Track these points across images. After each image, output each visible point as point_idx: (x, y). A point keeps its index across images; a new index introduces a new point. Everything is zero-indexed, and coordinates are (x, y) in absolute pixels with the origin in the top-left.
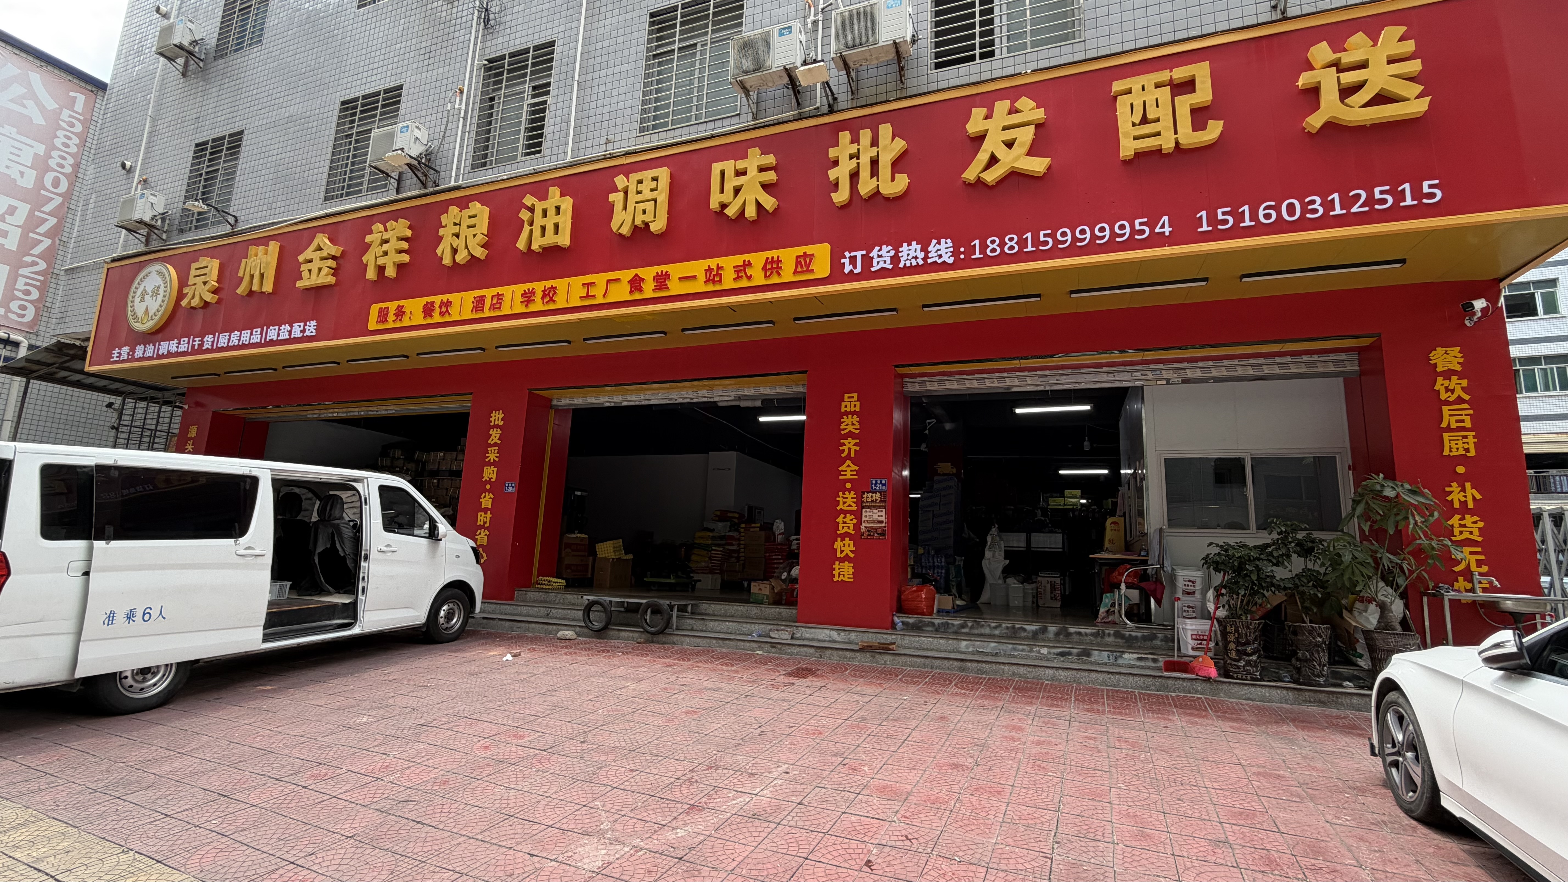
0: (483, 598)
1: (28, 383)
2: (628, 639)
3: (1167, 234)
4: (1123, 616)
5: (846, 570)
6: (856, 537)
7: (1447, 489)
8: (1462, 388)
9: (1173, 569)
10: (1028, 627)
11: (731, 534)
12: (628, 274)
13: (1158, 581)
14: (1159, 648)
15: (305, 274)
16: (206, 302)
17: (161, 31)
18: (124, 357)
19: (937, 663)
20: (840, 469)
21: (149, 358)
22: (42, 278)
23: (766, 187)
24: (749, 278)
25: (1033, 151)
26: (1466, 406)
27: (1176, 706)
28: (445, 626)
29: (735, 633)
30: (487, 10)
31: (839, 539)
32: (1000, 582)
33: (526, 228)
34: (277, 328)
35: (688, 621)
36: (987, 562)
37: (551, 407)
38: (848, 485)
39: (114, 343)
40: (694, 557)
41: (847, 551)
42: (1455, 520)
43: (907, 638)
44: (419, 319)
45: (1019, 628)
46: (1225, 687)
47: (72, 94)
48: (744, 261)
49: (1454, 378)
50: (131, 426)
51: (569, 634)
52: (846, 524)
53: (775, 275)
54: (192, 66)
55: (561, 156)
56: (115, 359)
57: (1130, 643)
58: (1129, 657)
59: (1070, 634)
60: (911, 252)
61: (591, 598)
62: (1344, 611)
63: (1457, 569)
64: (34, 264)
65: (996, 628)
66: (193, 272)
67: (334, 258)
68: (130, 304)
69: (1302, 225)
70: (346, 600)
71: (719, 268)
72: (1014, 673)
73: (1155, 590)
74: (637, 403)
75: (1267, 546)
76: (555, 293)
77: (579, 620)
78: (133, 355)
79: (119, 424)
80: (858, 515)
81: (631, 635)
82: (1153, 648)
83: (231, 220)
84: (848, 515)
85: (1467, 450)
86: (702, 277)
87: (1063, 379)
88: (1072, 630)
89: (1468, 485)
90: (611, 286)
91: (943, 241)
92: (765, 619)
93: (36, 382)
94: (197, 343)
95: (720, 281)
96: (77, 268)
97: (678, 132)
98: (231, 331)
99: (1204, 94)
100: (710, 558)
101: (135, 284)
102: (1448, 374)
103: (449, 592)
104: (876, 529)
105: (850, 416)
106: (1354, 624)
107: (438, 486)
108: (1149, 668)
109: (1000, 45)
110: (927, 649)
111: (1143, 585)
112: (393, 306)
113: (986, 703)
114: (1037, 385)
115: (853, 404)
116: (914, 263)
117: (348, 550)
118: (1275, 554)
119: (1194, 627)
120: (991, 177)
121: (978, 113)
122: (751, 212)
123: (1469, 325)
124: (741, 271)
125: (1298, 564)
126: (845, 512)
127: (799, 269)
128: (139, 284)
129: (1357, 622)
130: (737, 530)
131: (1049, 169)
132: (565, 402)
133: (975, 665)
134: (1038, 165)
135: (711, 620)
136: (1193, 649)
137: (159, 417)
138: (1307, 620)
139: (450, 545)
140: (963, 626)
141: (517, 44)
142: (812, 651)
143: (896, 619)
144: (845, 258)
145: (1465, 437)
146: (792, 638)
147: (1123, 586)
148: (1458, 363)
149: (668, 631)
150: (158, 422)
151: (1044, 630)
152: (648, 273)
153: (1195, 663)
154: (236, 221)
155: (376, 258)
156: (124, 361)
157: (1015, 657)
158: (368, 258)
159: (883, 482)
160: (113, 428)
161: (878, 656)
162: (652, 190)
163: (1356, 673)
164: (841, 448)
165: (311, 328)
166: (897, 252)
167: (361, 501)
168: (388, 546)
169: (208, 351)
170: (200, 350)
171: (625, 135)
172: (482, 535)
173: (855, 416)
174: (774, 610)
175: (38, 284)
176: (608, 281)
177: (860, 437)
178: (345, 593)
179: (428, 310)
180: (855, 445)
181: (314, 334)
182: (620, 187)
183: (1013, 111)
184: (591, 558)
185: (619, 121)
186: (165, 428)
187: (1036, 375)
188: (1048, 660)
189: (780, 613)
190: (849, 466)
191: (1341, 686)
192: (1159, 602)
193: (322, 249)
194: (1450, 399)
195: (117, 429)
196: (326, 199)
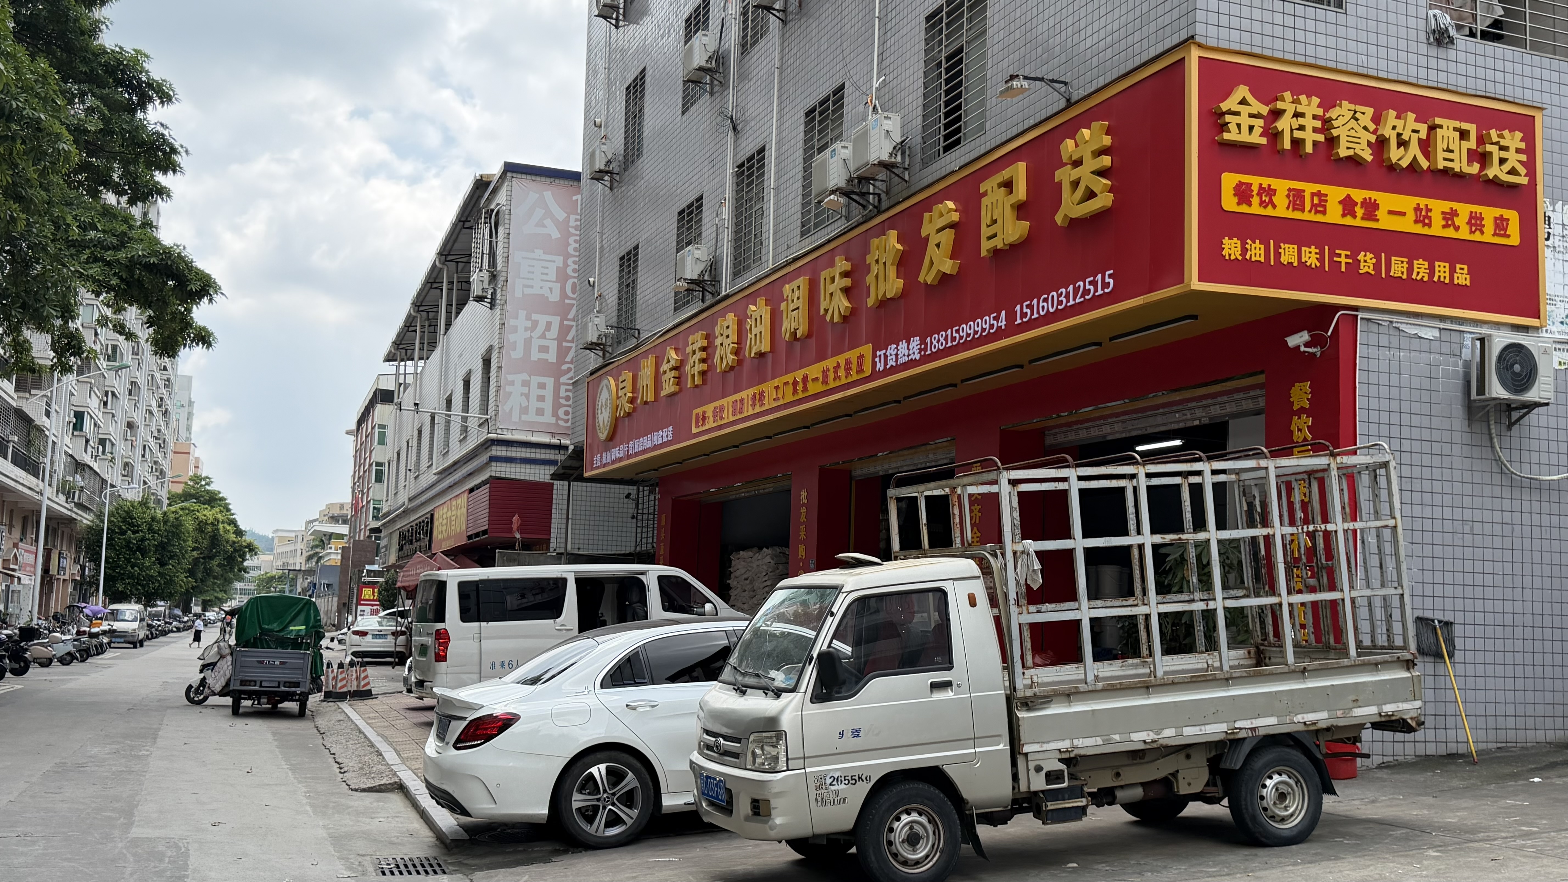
3: (1003, 327)
8: (1308, 427)
12: (791, 377)
15: (664, 384)
16: (627, 412)
18: (599, 463)
23: (844, 292)
24: (840, 377)
25: (952, 253)
30: (733, 118)
33: (749, 337)
34: (657, 433)
37: (852, 478)
39: (594, 451)
44: (710, 423)
47: (574, 198)
48: (837, 362)
49: (1304, 417)
53: (849, 374)
54: (614, 180)
55: (767, 264)
56: (595, 465)
60: (903, 350)
64: (569, 370)
66: (620, 385)
67: (676, 368)
68: (597, 413)
71: (827, 369)
76: (764, 396)
78: (602, 461)
83: (636, 332)
85: (1305, 495)
86: (821, 378)
87: (1136, 424)
90: (785, 388)
91: (915, 339)
94: (626, 449)
95: (828, 381)
97: (814, 237)
98: (640, 438)
102: (1300, 413)
112: (700, 411)
114: (1121, 432)
116: (904, 360)
120: (931, 279)
121: (925, 218)
123: (1318, 356)
124: (835, 371)
127: (859, 368)
128: (599, 397)
131: (959, 270)
132: (859, 472)
134: (954, 267)
141: (750, 149)
144: (877, 356)
148: (1308, 399)
152: (799, 376)
154: (639, 333)
155: (691, 367)
156: (599, 467)
158: (687, 369)
160: (633, 517)
162: (799, 298)
165: (670, 433)
166: (898, 350)
167: (647, 590)
169: (631, 456)
170: (628, 455)
171: (793, 242)
176: (784, 384)
179: (714, 414)
181: (671, 438)
182: (785, 295)
183: (941, 214)
185: (792, 226)
190: (975, 533)
193: (669, 361)
194: (1299, 440)
196: (676, 309)
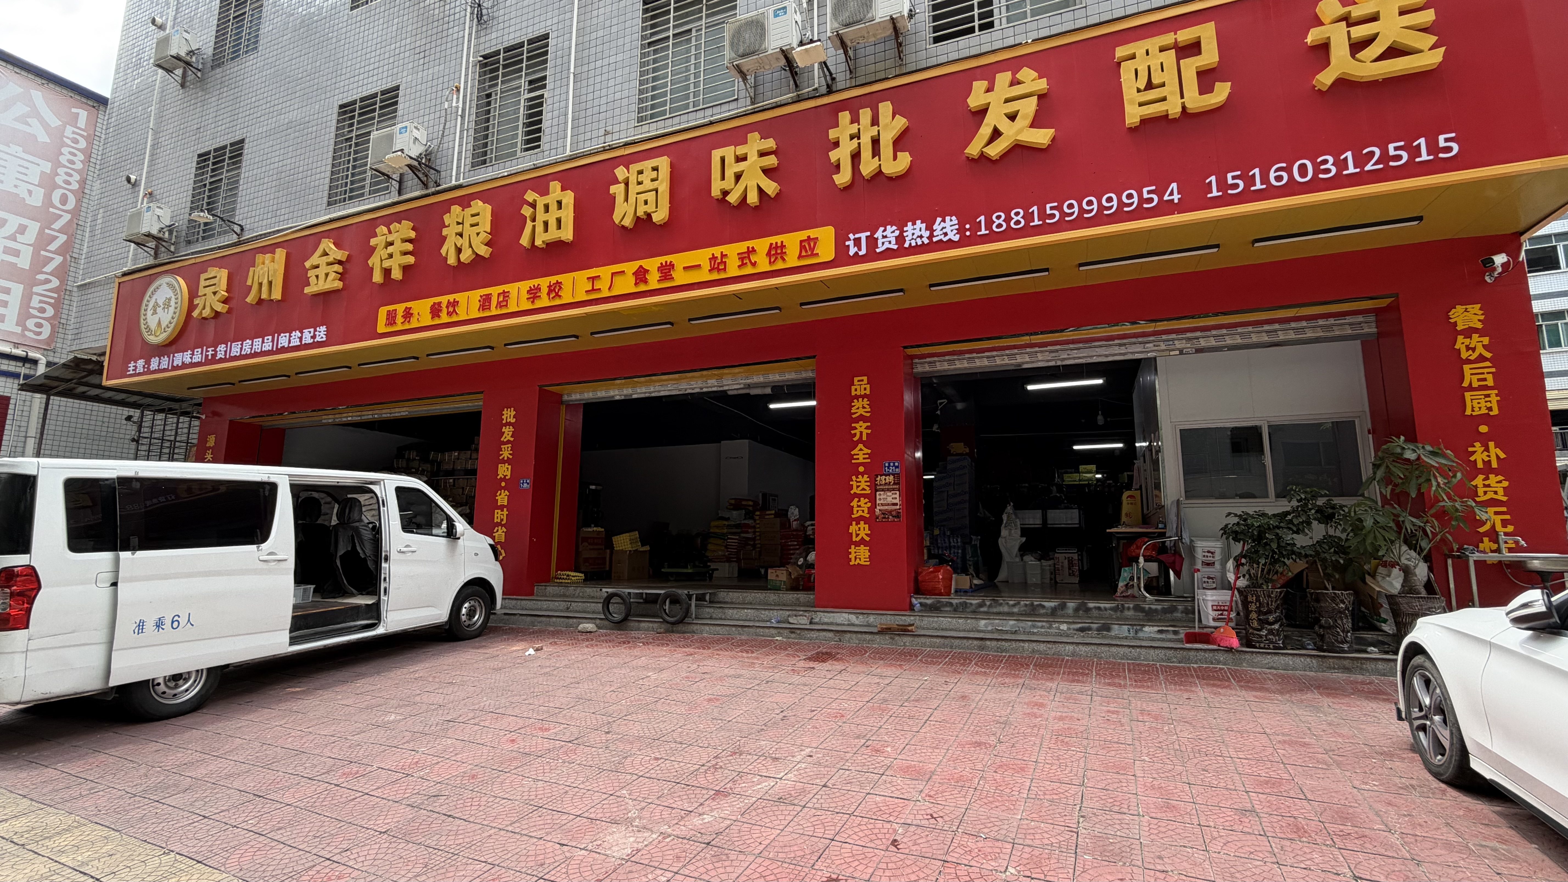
0: (504, 594)
1: (48, 400)
2: (647, 630)
3: (1176, 201)
4: (1142, 589)
5: (862, 554)
6: (871, 520)
7: (1470, 449)
8: (1484, 346)
9: (1192, 541)
10: (1046, 604)
11: (746, 522)
12: (633, 266)
13: (1177, 553)
14: (1180, 620)
15: (313, 280)
16: (216, 312)
17: (158, 44)
18: (140, 369)
19: (957, 642)
20: (853, 453)
21: (165, 370)
22: (56, 295)
23: (767, 172)
24: (754, 264)
25: (1036, 123)
26: (1488, 364)
27: (1198, 677)
28: (467, 623)
29: (754, 621)
30: (479, 5)
31: (854, 523)
32: (1018, 559)
33: (529, 224)
34: (287, 335)
35: (707, 610)
36: (1003, 540)
37: (562, 402)
38: (861, 469)
39: (129, 357)
40: (710, 547)
41: (862, 534)
42: (1479, 481)
43: (926, 619)
44: (427, 320)
45: (1037, 605)
46: (1248, 656)
47: (74, 110)
48: (748, 248)
49: (1475, 336)
50: (151, 438)
51: (590, 626)
52: (860, 507)
53: (780, 261)
54: (190, 76)
55: (560, 150)
56: (131, 372)
57: (1150, 616)
58: (1150, 630)
59: (1089, 609)
60: (915, 232)
61: (610, 590)
62: (1367, 576)
63: (1482, 530)
64: (48, 281)
65: (1014, 605)
66: (203, 283)
67: (340, 262)
68: (142, 317)
69: (1315, 186)
70: (369, 600)
71: (723, 256)
72: (1033, 651)
73: (1174, 562)
74: (647, 395)
75: (1287, 513)
76: (561, 288)
77: (599, 613)
78: (148, 368)
79: (139, 436)
80: (872, 498)
81: (651, 625)
82: (1173, 620)
83: (237, 229)
84: (862, 499)
85: (1490, 409)
86: (706, 266)
87: (1075, 354)
88: (1091, 605)
89: (1491, 444)
90: (616, 278)
91: (948, 218)
92: (782, 605)
93: (56, 398)
94: (210, 353)
95: (725, 269)
96: (89, 283)
97: (676, 120)
98: (243, 340)
99: (1210, 56)
100: (726, 547)
101: (147, 297)
102: (1468, 333)
103: (470, 590)
104: (890, 512)
105: (860, 400)
106: (1378, 589)
107: (454, 485)
108: (1170, 640)
109: (1000, 15)
110: (946, 630)
111: (1162, 557)
112: (400, 308)
113: (1007, 680)
114: (1048, 361)
115: (863, 387)
116: (920, 243)
117: (369, 552)
118: (1296, 522)
119: (1214, 598)
120: (994, 151)
121: (979, 86)
122: (753, 198)
123: (1489, 281)
124: (745, 257)
125: (1318, 530)
126: (859, 496)
127: (804, 253)
128: (150, 297)
129: (1380, 587)
130: (752, 518)
131: (1054, 140)
132: (576, 397)
133: (994, 643)
134: (1042, 137)
135: (730, 608)
136: (1214, 619)
137: (177, 428)
138: (1330, 587)
139: (467, 543)
140: (981, 605)
141: (511, 39)
142: (831, 635)
143: (914, 600)
144: (849, 239)
145: (1488, 396)
146: (811, 623)
147: (1141, 559)
148: (1479, 320)
149: (686, 620)
150: (176, 433)
151: (1063, 606)
152: (652, 264)
153: (1216, 634)
154: (242, 230)
155: (382, 260)
156: (140, 374)
157: (1034, 634)
158: (374, 261)
159: (896, 464)
160: (133, 440)
161: (897, 638)
162: (653, 180)
163: (1380, 638)
164: (853, 432)
165: (321, 333)
166: (902, 232)
167: (378, 504)
168: (407, 546)
169: (221, 361)
170: (214, 360)
171: (624, 126)
172: (500, 532)
173: (866, 400)
174: (791, 596)
175: (53, 301)
176: (613, 274)
177: (871, 420)
178: (368, 594)
179: (435, 311)
180: (867, 428)
181: (324, 339)
182: (621, 178)
183: (1015, 82)
184: (608, 551)
185: (617, 112)
186: (184, 438)
187: (1046, 351)
188: (1068, 636)
189: (798, 599)
190: (861, 450)
191: (1366, 652)
192: (1178, 574)
193: (328, 254)
194: (1472, 358)
195: (137, 441)
196: (329, 204)
